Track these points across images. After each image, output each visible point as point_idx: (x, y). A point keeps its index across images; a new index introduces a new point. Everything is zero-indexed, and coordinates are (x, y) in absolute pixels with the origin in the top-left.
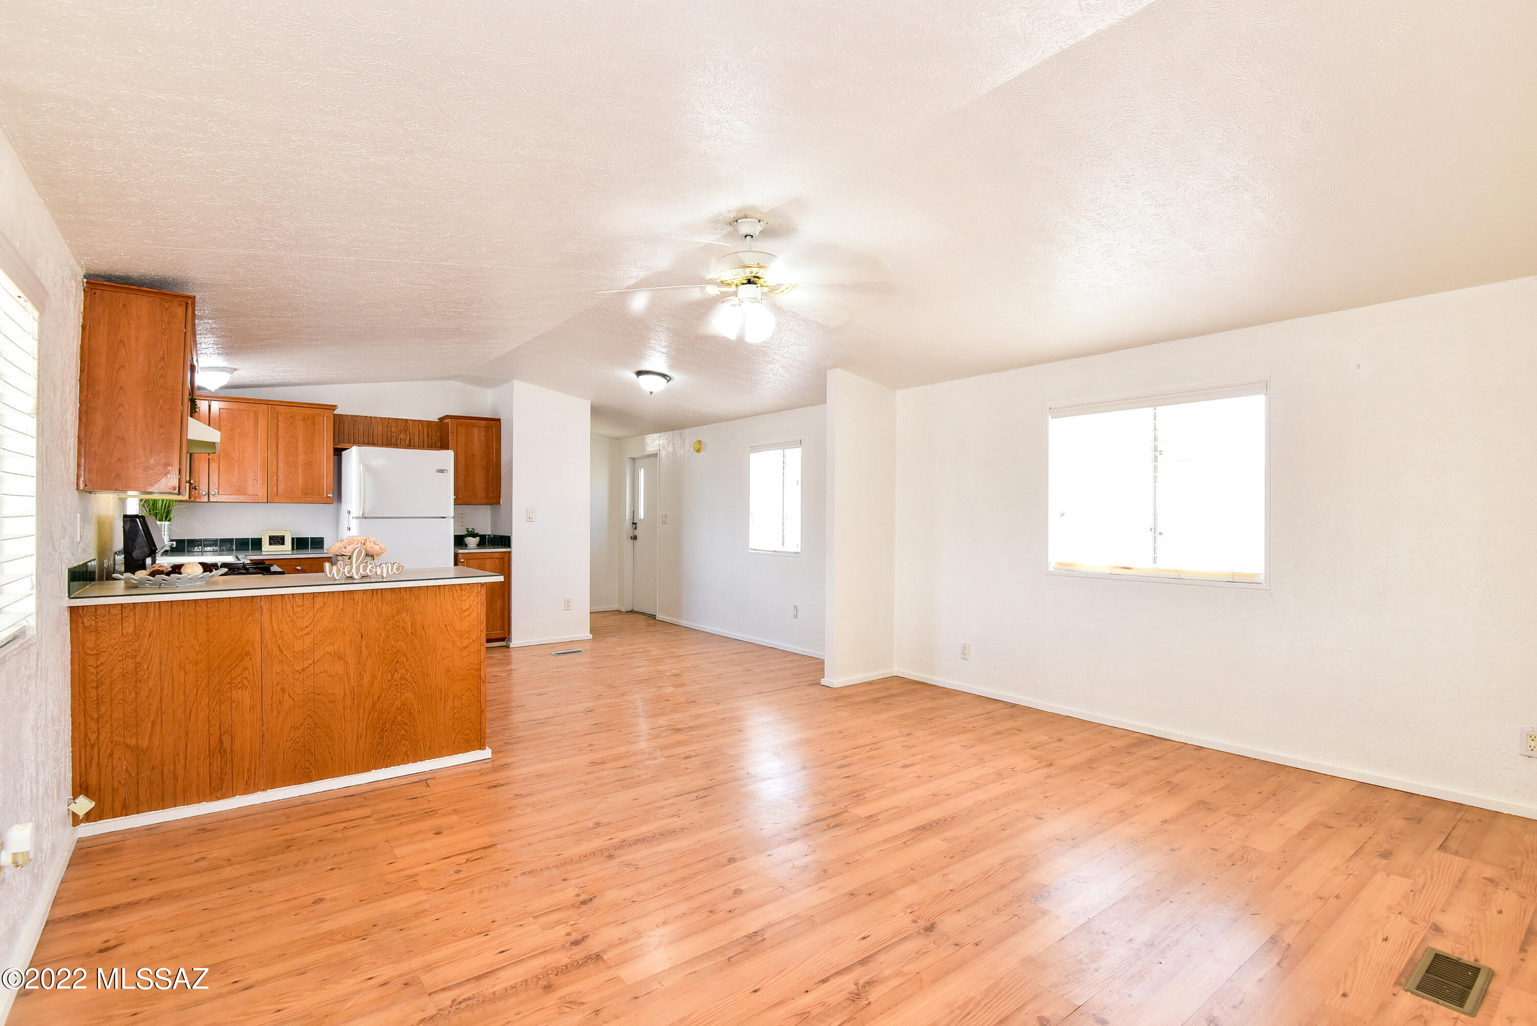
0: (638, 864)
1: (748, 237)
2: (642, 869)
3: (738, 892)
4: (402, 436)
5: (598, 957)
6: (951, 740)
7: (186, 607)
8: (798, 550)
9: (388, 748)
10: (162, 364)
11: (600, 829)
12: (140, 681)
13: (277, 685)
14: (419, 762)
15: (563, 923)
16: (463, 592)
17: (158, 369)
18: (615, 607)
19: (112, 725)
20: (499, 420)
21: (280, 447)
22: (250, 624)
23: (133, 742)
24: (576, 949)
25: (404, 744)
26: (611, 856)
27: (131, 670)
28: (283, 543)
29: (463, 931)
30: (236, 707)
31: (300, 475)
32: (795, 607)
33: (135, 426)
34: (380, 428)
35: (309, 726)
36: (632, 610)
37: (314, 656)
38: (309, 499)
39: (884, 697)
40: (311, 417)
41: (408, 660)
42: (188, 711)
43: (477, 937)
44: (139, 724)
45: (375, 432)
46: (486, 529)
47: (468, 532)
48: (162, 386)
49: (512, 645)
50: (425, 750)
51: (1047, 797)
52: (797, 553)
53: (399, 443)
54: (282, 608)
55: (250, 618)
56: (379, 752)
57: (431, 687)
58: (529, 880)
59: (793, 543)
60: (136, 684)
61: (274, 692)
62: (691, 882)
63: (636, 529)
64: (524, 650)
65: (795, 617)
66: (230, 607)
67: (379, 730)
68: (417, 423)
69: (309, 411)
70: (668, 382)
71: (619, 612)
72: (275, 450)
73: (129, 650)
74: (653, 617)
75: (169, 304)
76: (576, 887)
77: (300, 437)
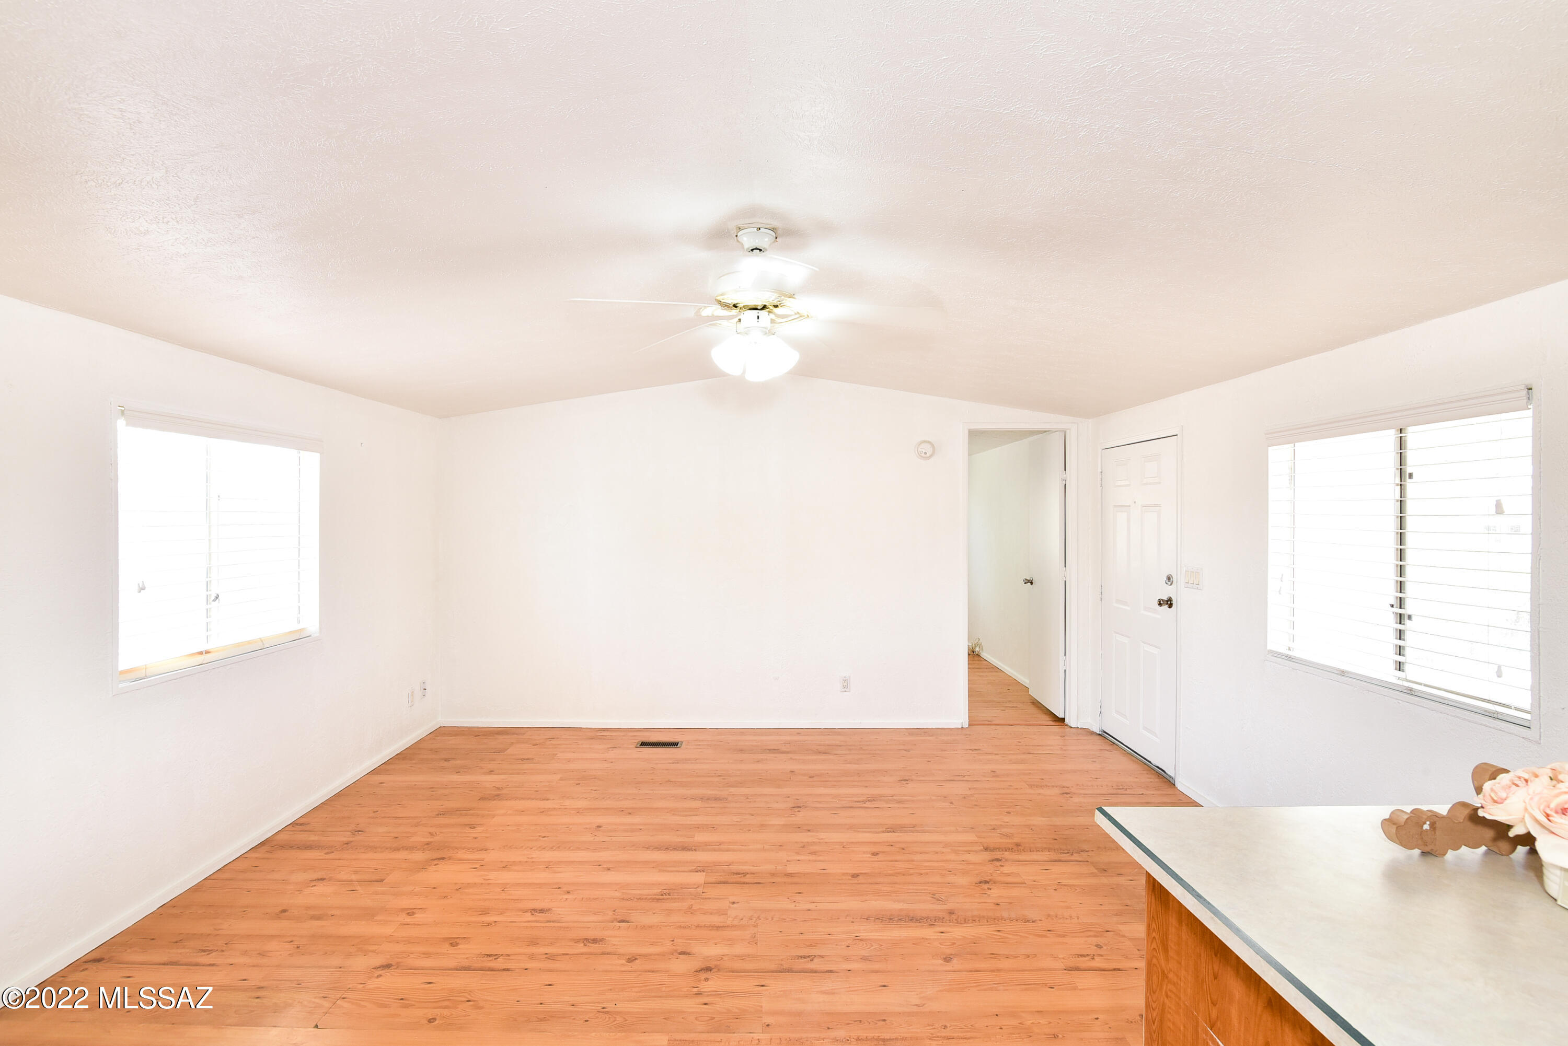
0: (931, 898)
2: (930, 893)
5: (986, 849)
15: (1003, 874)
26: (950, 913)
29: (1077, 891)
43: (1067, 884)
58: (1031, 914)
76: (989, 895)
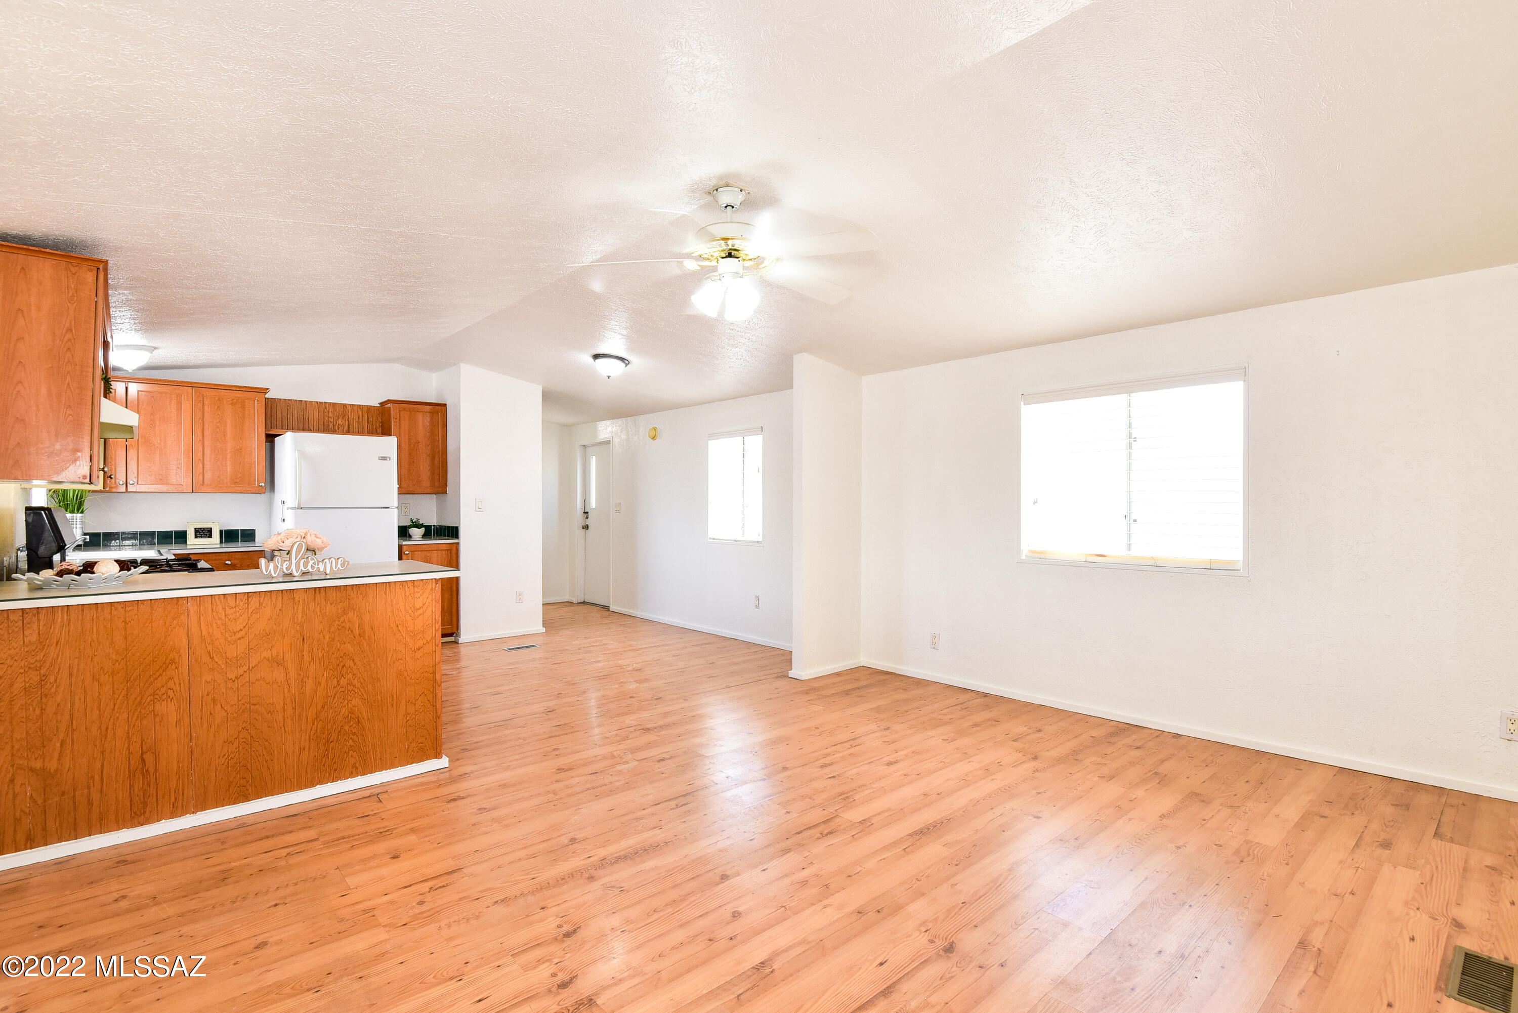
0: (623, 885)
1: (728, 207)
2: (628, 891)
3: (736, 915)
4: (340, 422)
5: (590, 1002)
6: (930, 733)
7: (99, 611)
8: (760, 539)
9: (334, 761)
10: (68, 336)
11: (576, 846)
12: (46, 696)
13: (208, 695)
14: (369, 775)
15: (547, 961)
16: (416, 589)
17: (64, 342)
18: (567, 598)
19: (12, 746)
20: (445, 405)
21: (207, 433)
22: (175, 628)
23: (38, 765)
24: (564, 993)
25: (351, 756)
26: (592, 877)
27: (35, 684)
28: (210, 536)
29: (432, 976)
30: (160, 721)
31: (229, 463)
32: (757, 597)
33: (37, 406)
34: (316, 413)
35: (244, 740)
36: (584, 602)
37: (249, 662)
38: (239, 489)
39: (855, 689)
40: (240, 401)
41: (355, 664)
42: (103, 728)
43: (448, 983)
44: (45, 743)
45: (311, 418)
46: (432, 520)
47: (413, 522)
48: (69, 361)
49: (461, 640)
50: (375, 761)
51: (1040, 793)
52: (758, 542)
53: (336, 428)
54: (212, 610)
55: (175, 622)
56: (324, 765)
57: (381, 692)
58: (501, 911)
59: (755, 531)
60: (41, 699)
61: (204, 704)
62: (684, 905)
63: (587, 518)
64: (474, 645)
65: (757, 607)
66: (152, 610)
67: (324, 741)
68: (355, 408)
69: (238, 394)
70: (627, 365)
71: (570, 603)
72: (200, 437)
73: (32, 661)
74: (606, 608)
75: (77, 268)
76: (557, 916)
77: (229, 421)
